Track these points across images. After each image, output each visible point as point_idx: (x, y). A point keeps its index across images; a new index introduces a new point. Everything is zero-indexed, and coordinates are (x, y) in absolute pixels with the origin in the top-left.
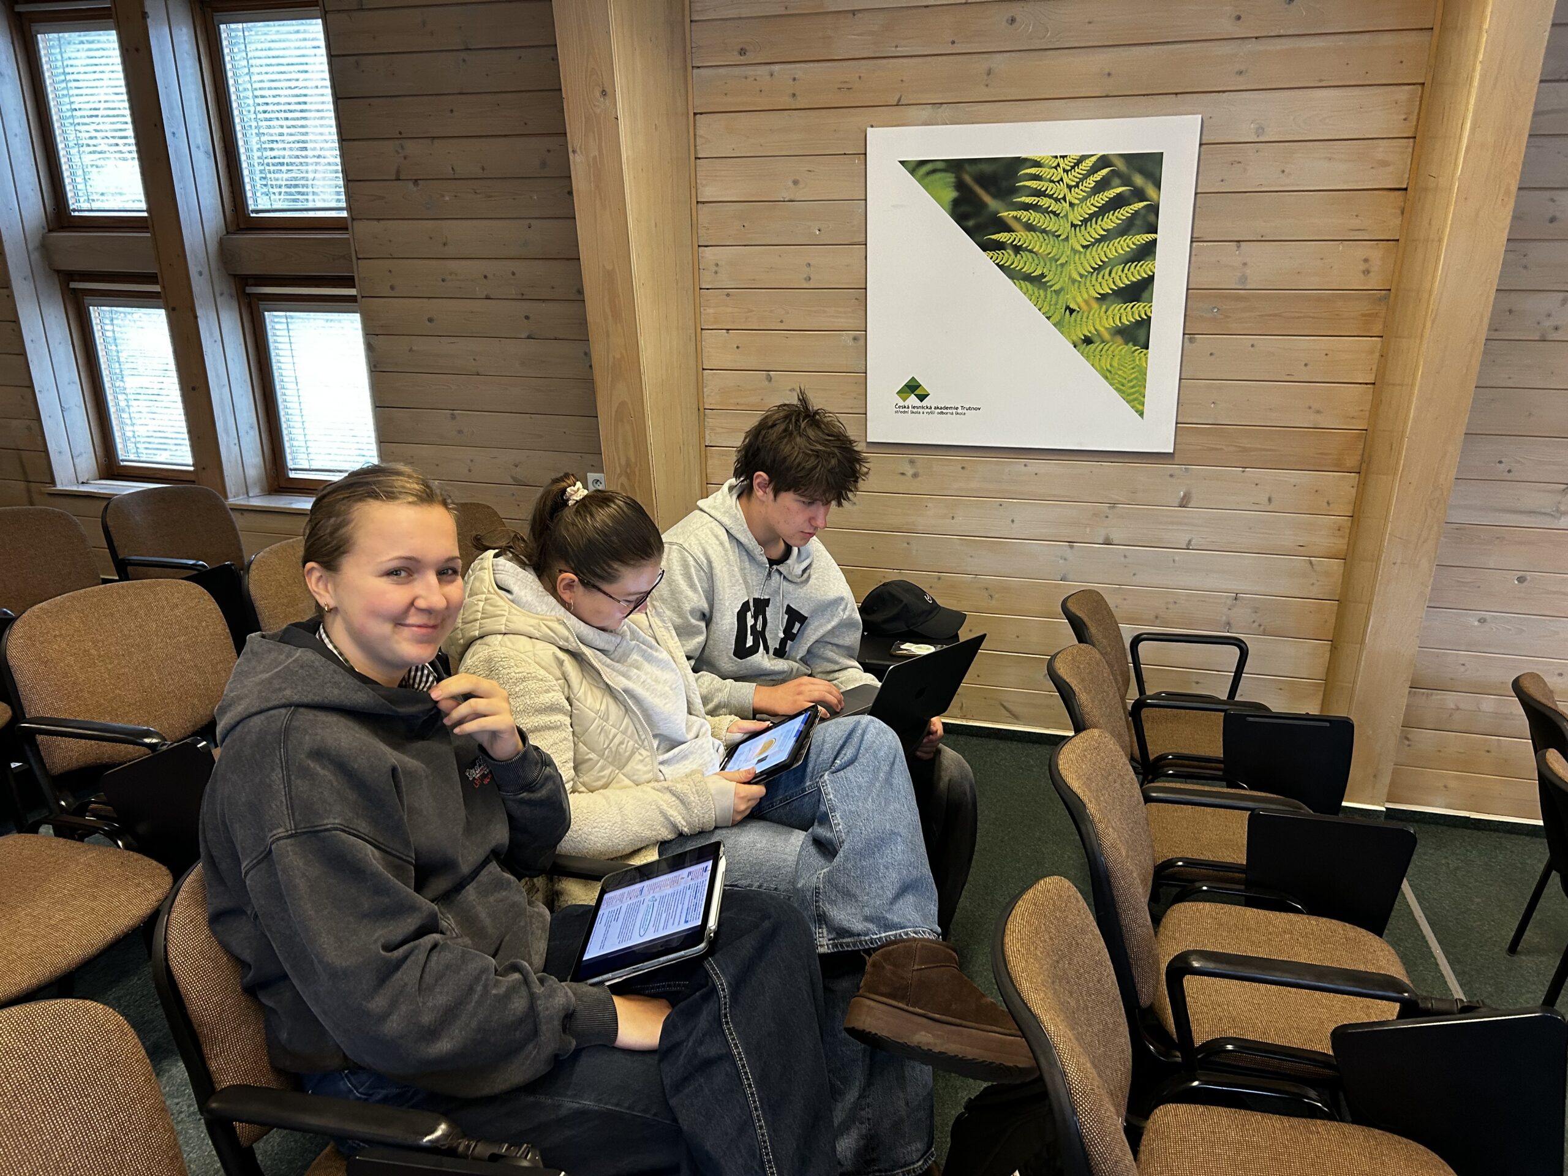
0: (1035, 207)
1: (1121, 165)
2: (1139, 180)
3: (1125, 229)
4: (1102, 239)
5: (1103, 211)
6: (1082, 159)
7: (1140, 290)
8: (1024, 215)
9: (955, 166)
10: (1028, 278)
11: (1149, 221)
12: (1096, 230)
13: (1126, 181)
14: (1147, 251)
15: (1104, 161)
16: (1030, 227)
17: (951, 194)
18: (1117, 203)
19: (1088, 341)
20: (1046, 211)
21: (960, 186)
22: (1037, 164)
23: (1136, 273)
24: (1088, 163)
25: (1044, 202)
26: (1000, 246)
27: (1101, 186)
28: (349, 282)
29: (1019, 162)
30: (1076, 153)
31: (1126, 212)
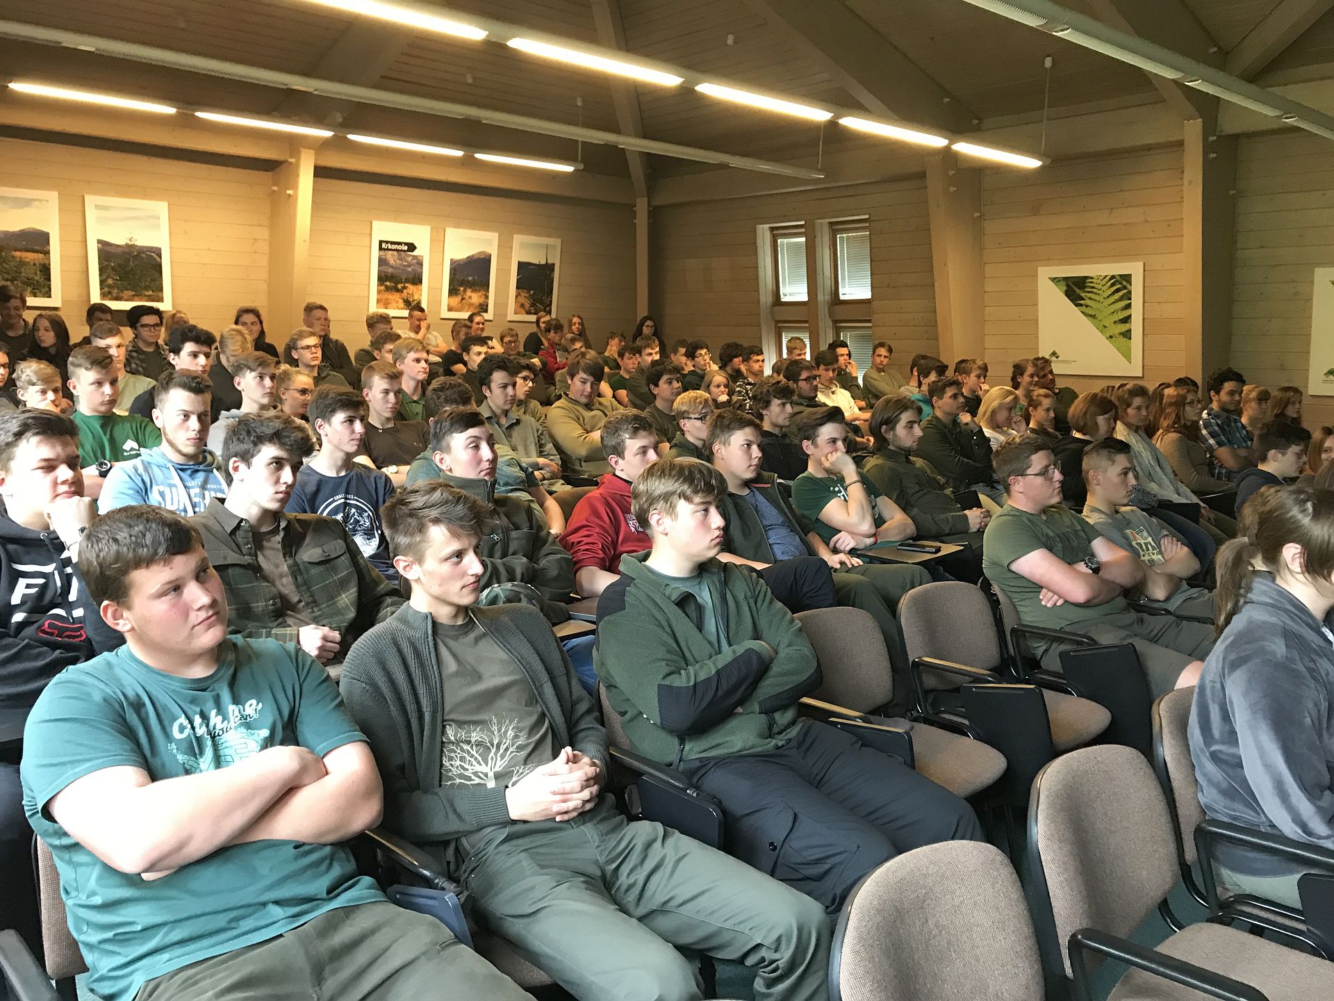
0: (1092, 292)
1: (1118, 278)
2: (1124, 283)
3: (1121, 299)
4: (1114, 303)
5: (1114, 293)
6: (1106, 276)
7: (1127, 320)
8: (1088, 295)
9: (1066, 279)
10: (1090, 316)
11: (1128, 296)
12: (1112, 299)
13: (1121, 284)
14: (1128, 306)
15: (1113, 277)
16: (1090, 299)
17: (1065, 288)
18: (1118, 291)
19: (1111, 337)
20: (1095, 293)
21: (1068, 286)
22: (1092, 278)
23: (1125, 314)
24: (1108, 278)
25: (1094, 290)
26: (1081, 305)
27: (1113, 285)
28: (869, 321)
29: (1086, 278)
30: (1104, 275)
31: (1121, 293)
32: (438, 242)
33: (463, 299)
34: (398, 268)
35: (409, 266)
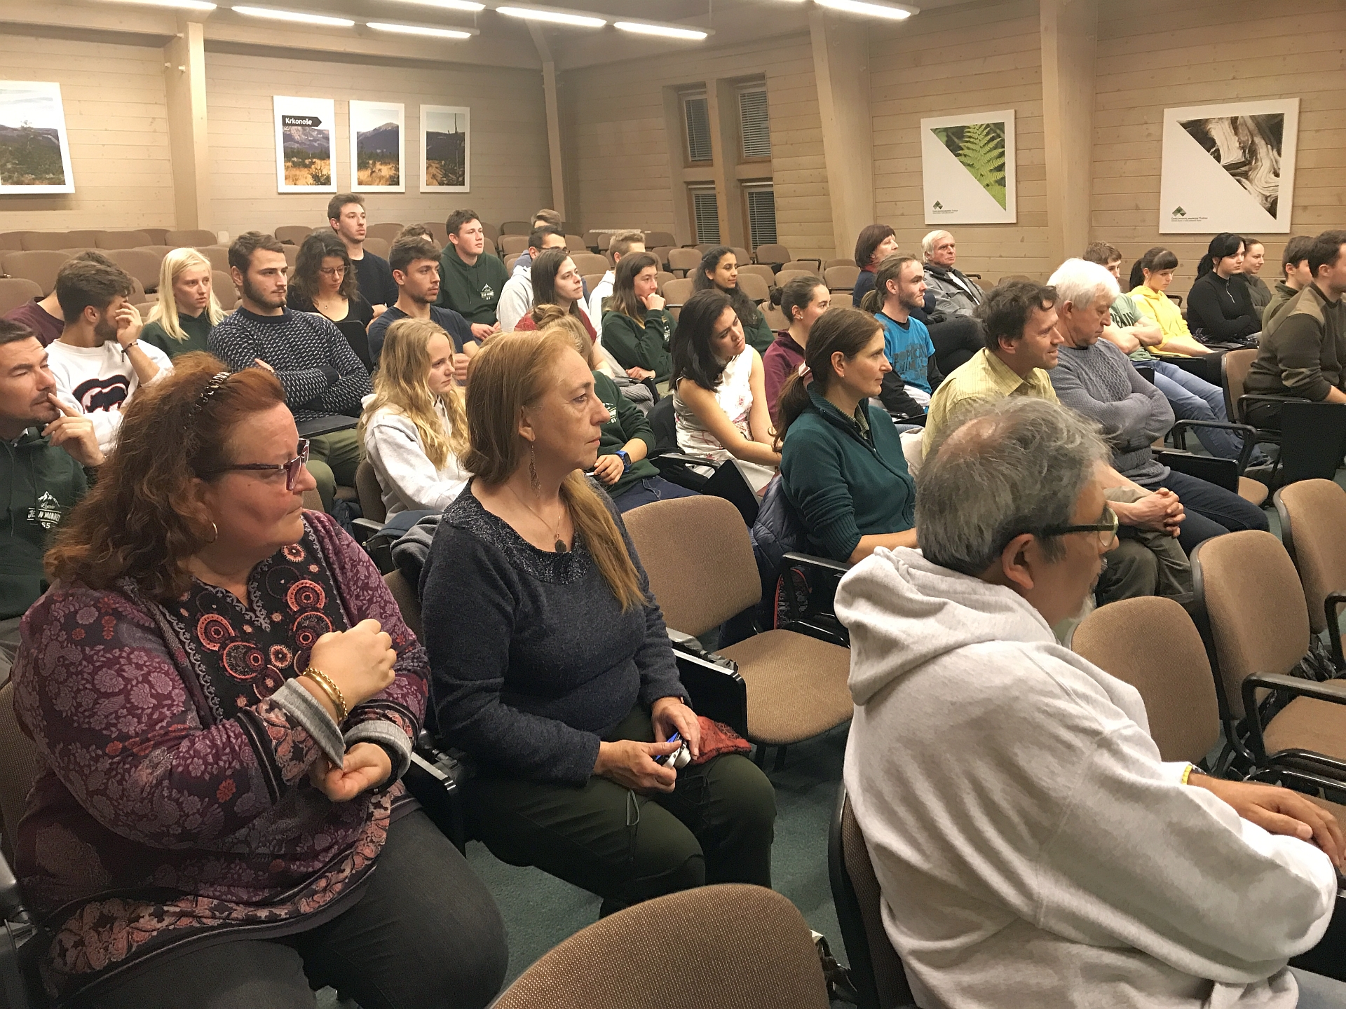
0: (969, 142)
1: (992, 126)
2: (998, 131)
3: (995, 148)
4: (989, 151)
5: (989, 141)
6: (982, 125)
7: (1001, 168)
8: (966, 144)
9: (946, 129)
10: (969, 165)
11: (1002, 145)
12: (987, 148)
13: (995, 132)
14: (1002, 154)
15: (988, 126)
16: (968, 148)
17: (945, 139)
18: (992, 139)
19: (988, 185)
20: (973, 143)
21: (948, 136)
22: (969, 127)
23: (999, 162)
24: (984, 127)
25: (972, 140)
26: (960, 155)
27: (988, 134)
28: (771, 179)
29: (964, 127)
30: (979, 124)
31: (995, 142)
32: (343, 116)
33: (373, 172)
34: (305, 144)
35: (315, 140)
